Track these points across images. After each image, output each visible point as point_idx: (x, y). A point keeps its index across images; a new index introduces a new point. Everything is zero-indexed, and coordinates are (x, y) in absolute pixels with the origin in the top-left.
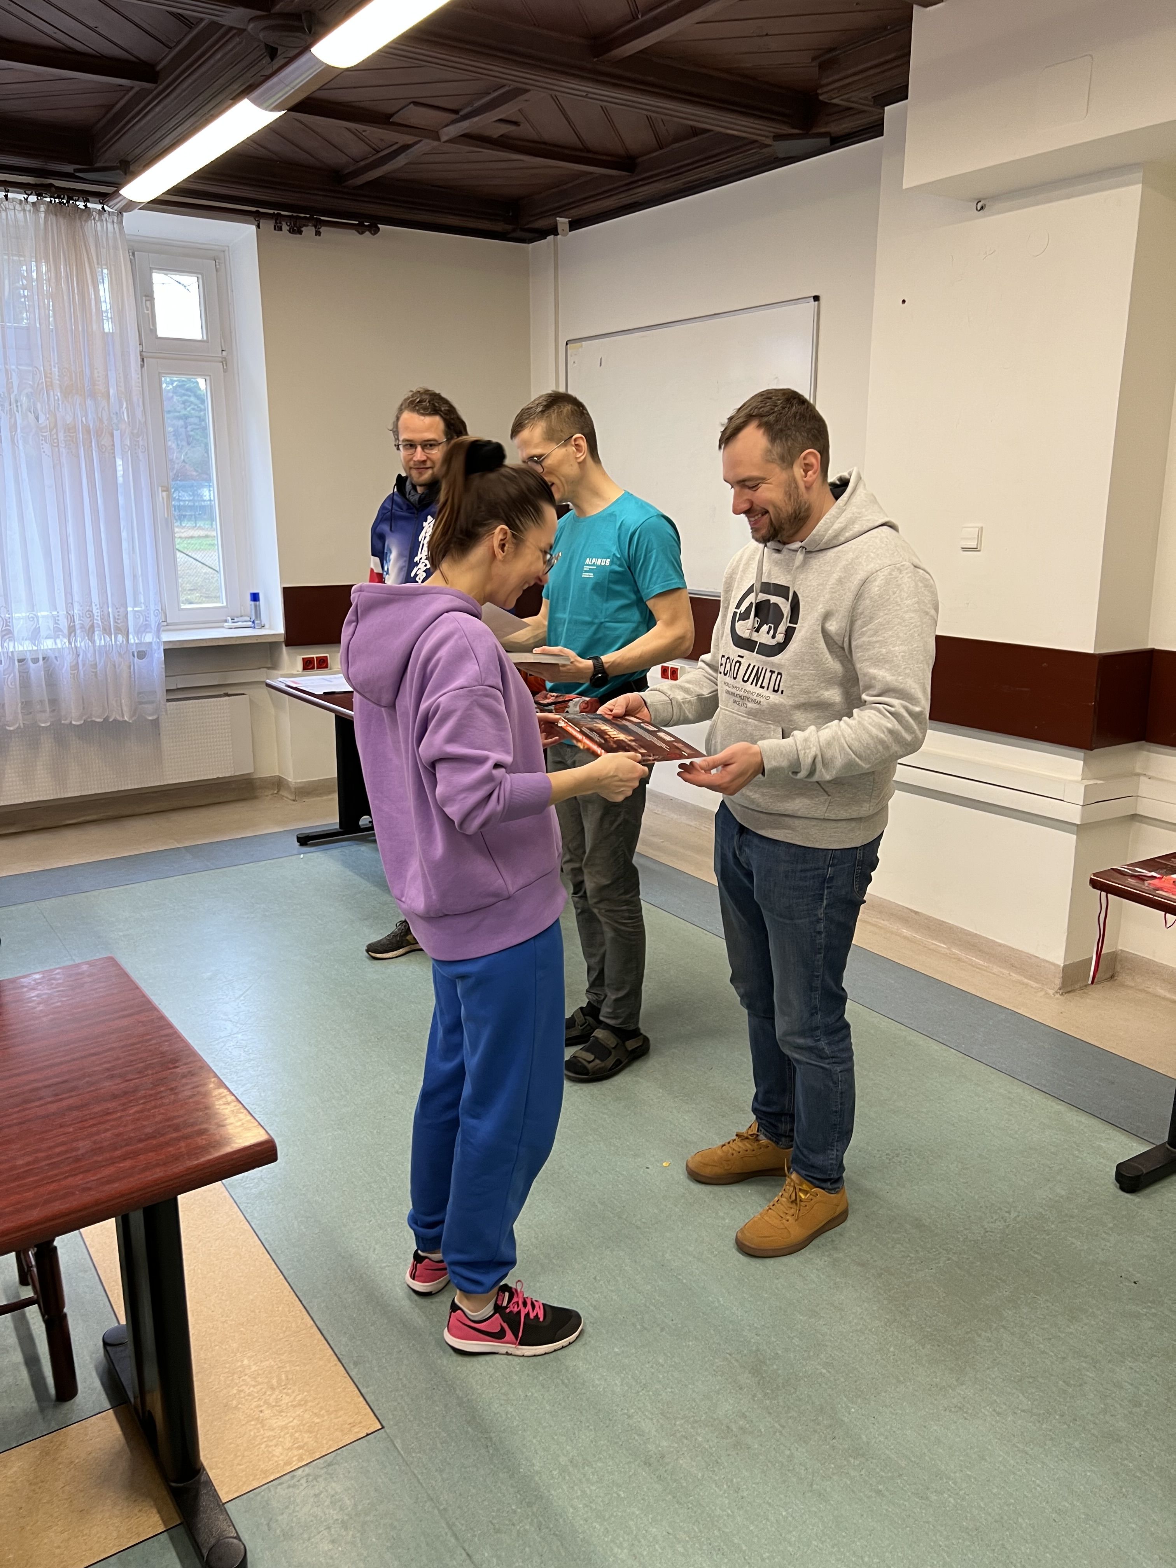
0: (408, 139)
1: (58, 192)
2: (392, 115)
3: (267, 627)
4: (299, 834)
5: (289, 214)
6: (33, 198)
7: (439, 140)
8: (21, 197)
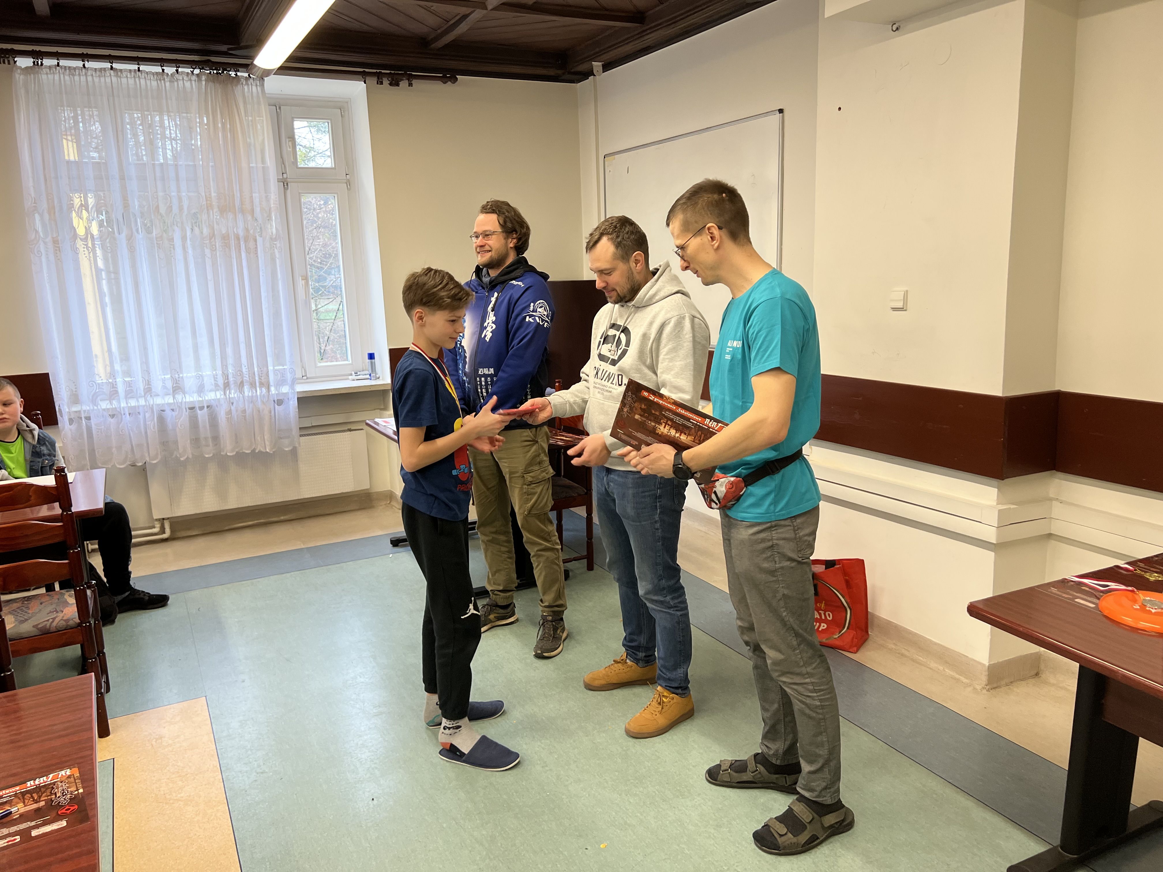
0: (465, 10)
1: (215, 66)
3: (381, 378)
4: (392, 538)
5: (388, 72)
6: (197, 71)
7: (486, 9)
8: (189, 70)
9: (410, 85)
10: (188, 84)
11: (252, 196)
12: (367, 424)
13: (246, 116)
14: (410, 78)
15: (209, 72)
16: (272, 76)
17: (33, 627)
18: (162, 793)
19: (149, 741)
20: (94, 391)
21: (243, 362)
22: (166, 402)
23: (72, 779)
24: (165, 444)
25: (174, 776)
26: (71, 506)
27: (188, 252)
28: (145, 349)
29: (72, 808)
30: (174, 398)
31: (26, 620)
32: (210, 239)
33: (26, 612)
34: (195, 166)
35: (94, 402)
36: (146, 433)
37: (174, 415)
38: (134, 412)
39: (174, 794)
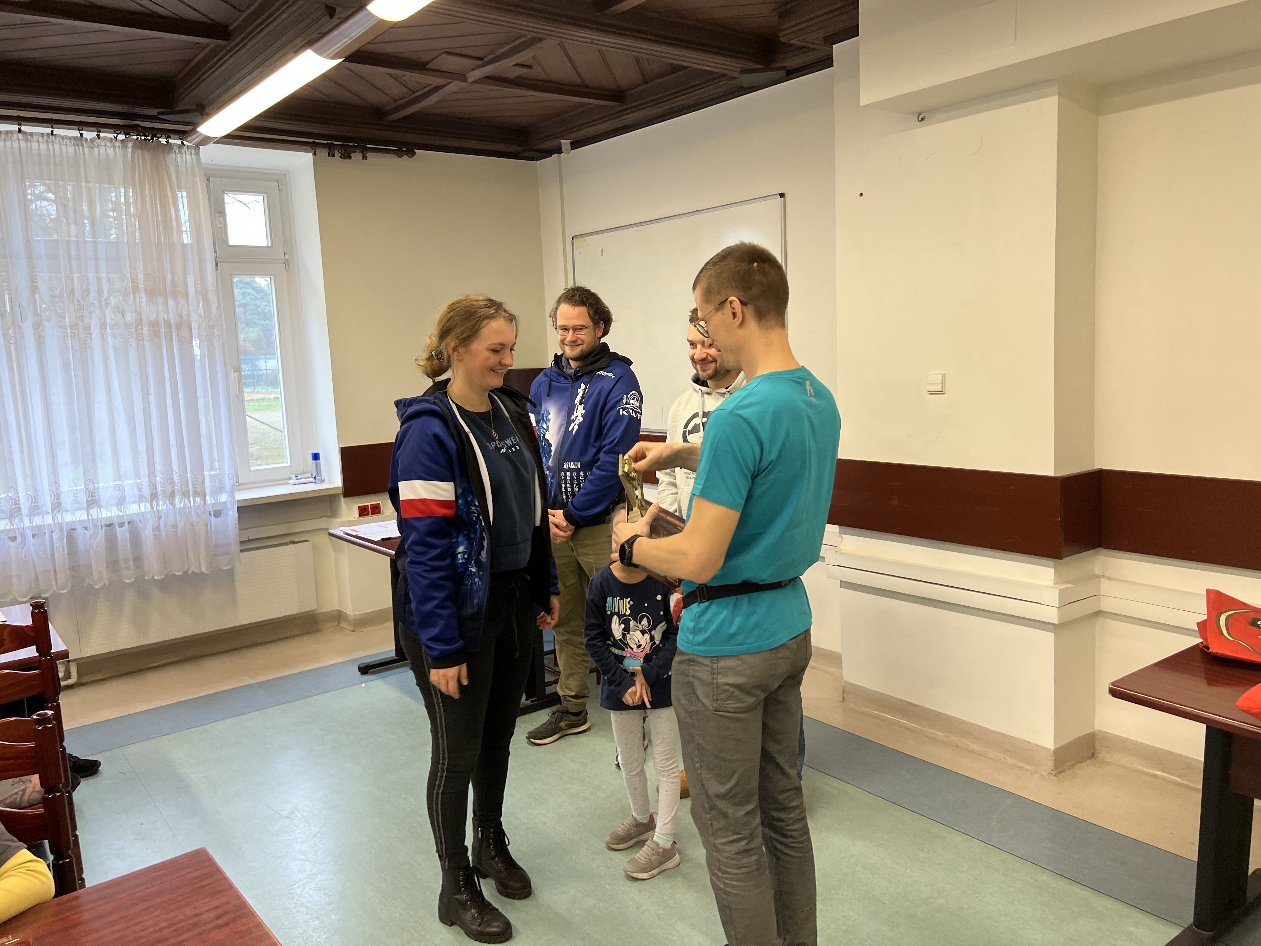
0: (440, 81)
1: (144, 131)
2: (428, 63)
4: (360, 664)
5: (340, 143)
6: (121, 137)
7: (466, 81)
8: (112, 136)
9: (365, 158)
10: (111, 151)
11: (186, 278)
12: (331, 535)
13: (178, 188)
14: (364, 151)
15: (135, 137)
16: (211, 145)
21: (174, 468)
22: (78, 519)
24: (75, 569)
27: (108, 342)
30: (87, 514)
36: (53, 556)
37: (87, 535)
38: (39, 533)
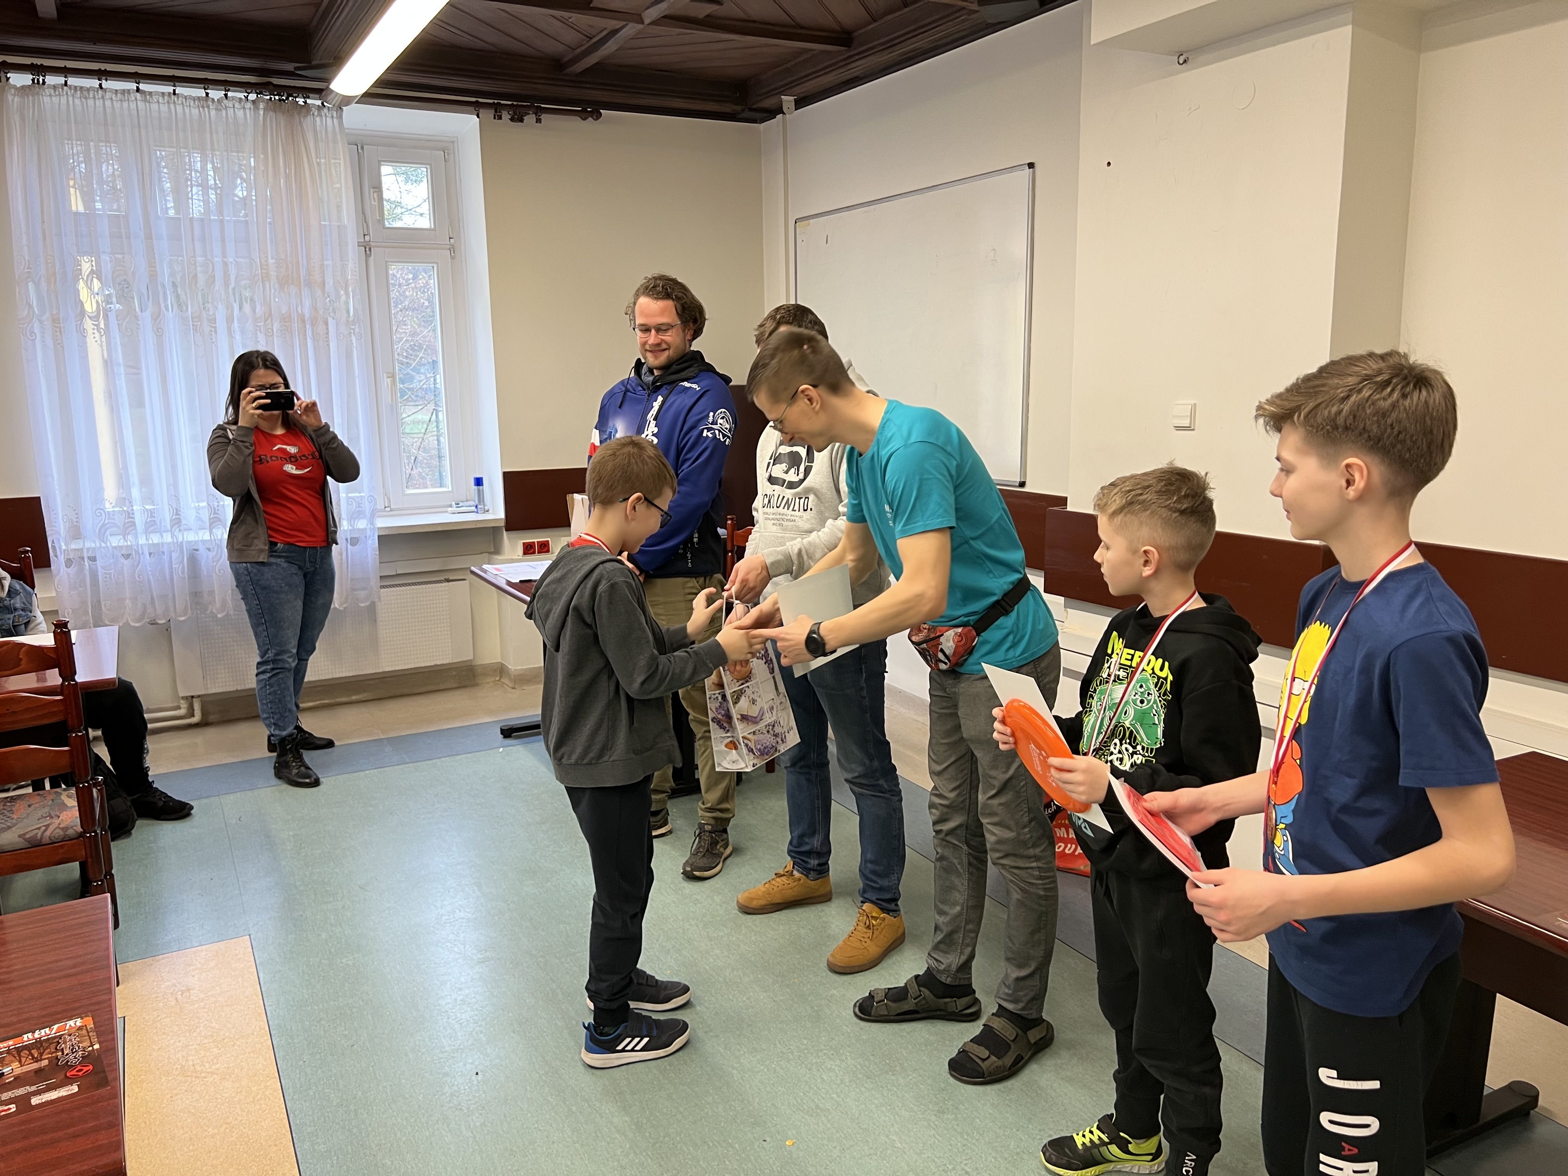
1: (277, 90)
3: (490, 511)
4: (503, 726)
5: (510, 103)
6: (252, 97)
7: (642, 23)
8: (242, 95)
9: (539, 121)
10: (240, 113)
11: (323, 264)
12: (473, 572)
13: (317, 158)
14: (539, 111)
15: (268, 97)
16: (353, 106)
17: (20, 836)
18: (191, 1063)
19: (172, 994)
20: (102, 522)
22: (200, 539)
23: (84, 1032)
24: (196, 596)
25: (206, 1041)
26: (75, 674)
27: (235, 338)
28: (174, 467)
29: (85, 1069)
30: (211, 533)
31: (9, 828)
32: (266, 320)
33: (9, 817)
34: (247, 222)
35: (102, 536)
36: (172, 579)
37: (211, 557)
38: (156, 551)
39: (207, 1065)
